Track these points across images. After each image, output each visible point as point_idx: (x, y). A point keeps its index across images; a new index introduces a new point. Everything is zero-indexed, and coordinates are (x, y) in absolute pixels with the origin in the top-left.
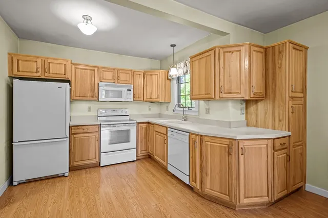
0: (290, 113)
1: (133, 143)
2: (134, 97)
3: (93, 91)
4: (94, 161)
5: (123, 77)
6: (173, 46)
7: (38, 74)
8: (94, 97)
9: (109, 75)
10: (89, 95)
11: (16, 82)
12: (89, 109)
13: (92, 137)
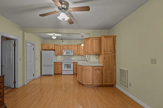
0: (104, 59)
1: (72, 69)
2: (74, 54)
3: (61, 52)
4: (60, 73)
5: (70, 47)
6: (82, 36)
7: (47, 49)
8: (61, 54)
9: (66, 47)
10: (60, 53)
11: (42, 51)
12: (61, 58)
13: (60, 66)
